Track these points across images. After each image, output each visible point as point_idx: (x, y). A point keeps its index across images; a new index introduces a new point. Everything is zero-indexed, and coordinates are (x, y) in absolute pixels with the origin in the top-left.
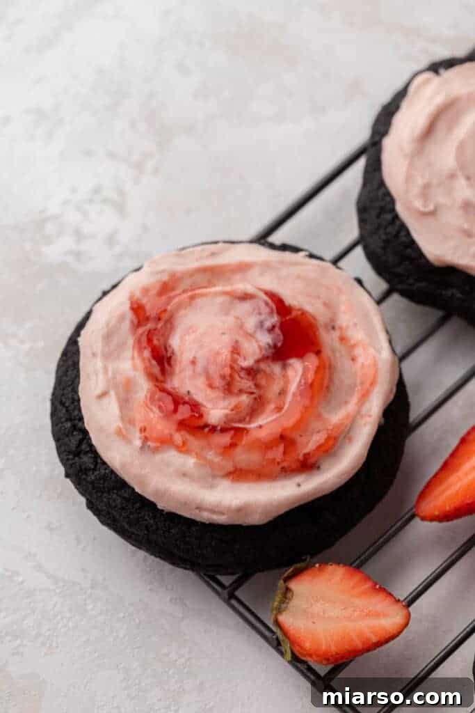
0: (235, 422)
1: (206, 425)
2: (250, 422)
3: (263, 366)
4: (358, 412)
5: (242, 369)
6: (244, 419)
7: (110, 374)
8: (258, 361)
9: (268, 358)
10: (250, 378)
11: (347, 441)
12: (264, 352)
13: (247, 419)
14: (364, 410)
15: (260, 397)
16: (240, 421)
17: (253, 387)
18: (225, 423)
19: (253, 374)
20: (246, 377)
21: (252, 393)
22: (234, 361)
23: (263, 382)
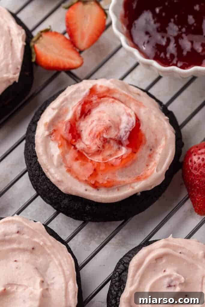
0: (85, 152)
1: (74, 146)
2: (90, 156)
3: (112, 142)
4: (130, 184)
5: (103, 137)
6: (89, 154)
7: (63, 105)
8: (111, 139)
9: (116, 140)
10: (103, 142)
11: (117, 190)
12: (116, 137)
13: (90, 155)
14: (133, 185)
15: (101, 151)
16: (87, 153)
17: (101, 145)
18: (81, 150)
19: (105, 141)
20: (102, 140)
21: (99, 148)
22: (103, 132)
23: (107, 147)
